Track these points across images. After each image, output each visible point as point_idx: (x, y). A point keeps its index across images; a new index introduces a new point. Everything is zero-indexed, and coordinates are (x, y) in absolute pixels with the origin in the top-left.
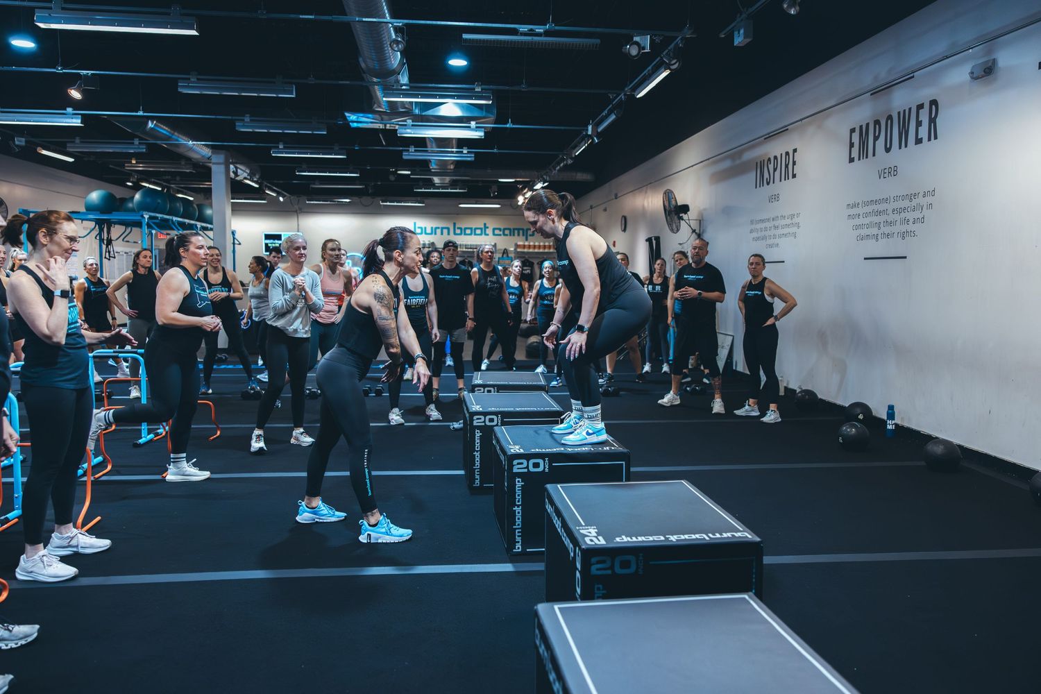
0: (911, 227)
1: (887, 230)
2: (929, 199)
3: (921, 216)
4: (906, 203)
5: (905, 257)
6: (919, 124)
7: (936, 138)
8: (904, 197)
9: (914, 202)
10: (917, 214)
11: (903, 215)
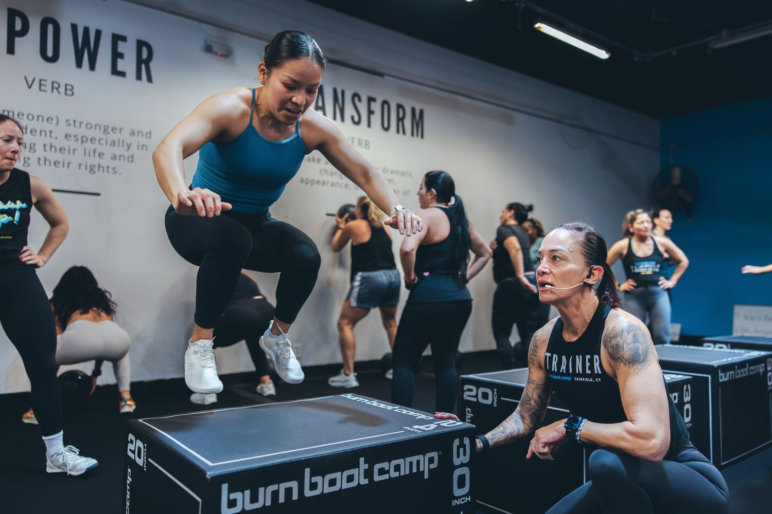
0: (106, 161)
1: (53, 156)
2: (143, 140)
3: (127, 154)
4: (98, 134)
5: (98, 194)
6: (116, 55)
7: (150, 79)
8: (89, 126)
9: (112, 136)
10: (119, 151)
11: (89, 146)
